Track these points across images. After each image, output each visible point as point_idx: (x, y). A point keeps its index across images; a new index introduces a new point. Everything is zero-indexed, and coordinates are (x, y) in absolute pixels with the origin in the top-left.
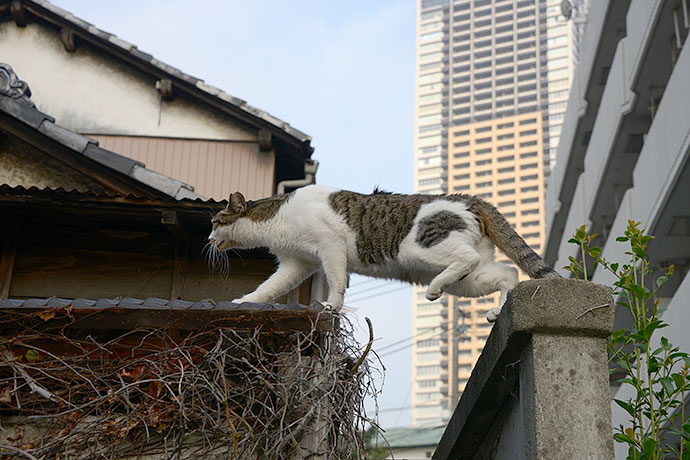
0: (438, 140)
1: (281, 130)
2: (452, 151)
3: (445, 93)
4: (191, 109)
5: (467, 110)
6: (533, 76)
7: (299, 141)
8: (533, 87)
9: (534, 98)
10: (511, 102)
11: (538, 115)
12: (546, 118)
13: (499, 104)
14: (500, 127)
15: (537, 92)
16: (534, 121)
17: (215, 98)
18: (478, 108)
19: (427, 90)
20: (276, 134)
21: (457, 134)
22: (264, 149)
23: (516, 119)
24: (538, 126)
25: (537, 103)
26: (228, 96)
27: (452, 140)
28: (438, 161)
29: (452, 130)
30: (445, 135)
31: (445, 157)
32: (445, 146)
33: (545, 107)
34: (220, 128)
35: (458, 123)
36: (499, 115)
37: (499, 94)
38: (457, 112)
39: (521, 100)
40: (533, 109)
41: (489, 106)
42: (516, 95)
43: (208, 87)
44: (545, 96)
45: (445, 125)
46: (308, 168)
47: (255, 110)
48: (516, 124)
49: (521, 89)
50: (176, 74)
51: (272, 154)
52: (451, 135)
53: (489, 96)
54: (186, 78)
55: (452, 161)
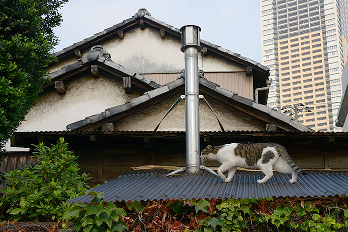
0: (273, 46)
1: (256, 66)
2: (280, 51)
3: (275, 24)
4: (215, 59)
5: (286, 31)
6: (317, 13)
7: (264, 70)
8: (318, 18)
9: (318, 23)
10: (307, 26)
11: (320, 32)
12: (324, 33)
13: (301, 28)
14: (302, 38)
15: (320, 21)
16: (319, 34)
17: (226, 54)
18: (291, 30)
19: (267, 23)
20: (254, 68)
21: (281, 43)
22: (248, 75)
23: (310, 34)
24: (321, 37)
25: (320, 26)
26: (232, 53)
27: (279, 46)
28: (273, 57)
29: (279, 41)
30: (276, 44)
31: (276, 54)
32: (276, 49)
33: (324, 27)
34: (228, 66)
35: (281, 38)
36: (302, 33)
37: (301, 23)
38: (281, 33)
39: (312, 25)
40: (318, 29)
41: (297, 29)
42: (309, 23)
43: (223, 49)
44: (324, 22)
45: (276, 39)
46: (267, 82)
47: (244, 58)
48: (310, 36)
49: (311, 20)
50: (209, 45)
51: (252, 76)
52: (279, 44)
53: (296, 24)
54: (213, 46)
55: (280, 56)
